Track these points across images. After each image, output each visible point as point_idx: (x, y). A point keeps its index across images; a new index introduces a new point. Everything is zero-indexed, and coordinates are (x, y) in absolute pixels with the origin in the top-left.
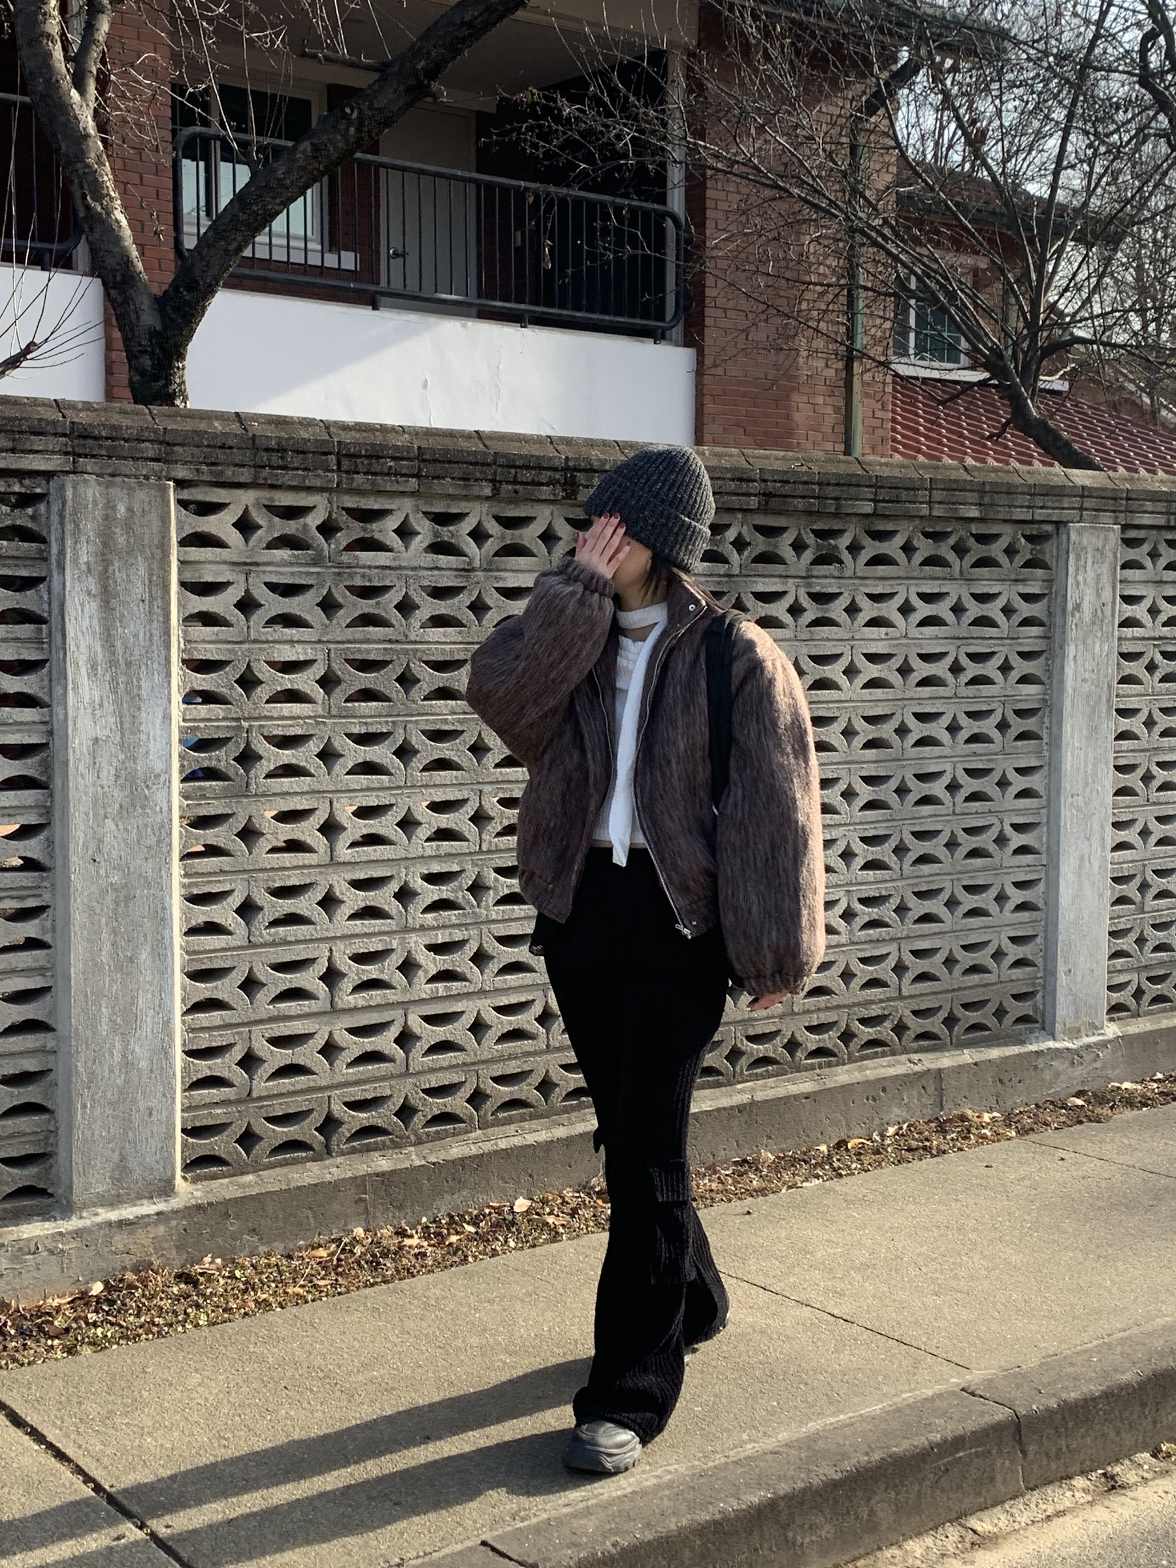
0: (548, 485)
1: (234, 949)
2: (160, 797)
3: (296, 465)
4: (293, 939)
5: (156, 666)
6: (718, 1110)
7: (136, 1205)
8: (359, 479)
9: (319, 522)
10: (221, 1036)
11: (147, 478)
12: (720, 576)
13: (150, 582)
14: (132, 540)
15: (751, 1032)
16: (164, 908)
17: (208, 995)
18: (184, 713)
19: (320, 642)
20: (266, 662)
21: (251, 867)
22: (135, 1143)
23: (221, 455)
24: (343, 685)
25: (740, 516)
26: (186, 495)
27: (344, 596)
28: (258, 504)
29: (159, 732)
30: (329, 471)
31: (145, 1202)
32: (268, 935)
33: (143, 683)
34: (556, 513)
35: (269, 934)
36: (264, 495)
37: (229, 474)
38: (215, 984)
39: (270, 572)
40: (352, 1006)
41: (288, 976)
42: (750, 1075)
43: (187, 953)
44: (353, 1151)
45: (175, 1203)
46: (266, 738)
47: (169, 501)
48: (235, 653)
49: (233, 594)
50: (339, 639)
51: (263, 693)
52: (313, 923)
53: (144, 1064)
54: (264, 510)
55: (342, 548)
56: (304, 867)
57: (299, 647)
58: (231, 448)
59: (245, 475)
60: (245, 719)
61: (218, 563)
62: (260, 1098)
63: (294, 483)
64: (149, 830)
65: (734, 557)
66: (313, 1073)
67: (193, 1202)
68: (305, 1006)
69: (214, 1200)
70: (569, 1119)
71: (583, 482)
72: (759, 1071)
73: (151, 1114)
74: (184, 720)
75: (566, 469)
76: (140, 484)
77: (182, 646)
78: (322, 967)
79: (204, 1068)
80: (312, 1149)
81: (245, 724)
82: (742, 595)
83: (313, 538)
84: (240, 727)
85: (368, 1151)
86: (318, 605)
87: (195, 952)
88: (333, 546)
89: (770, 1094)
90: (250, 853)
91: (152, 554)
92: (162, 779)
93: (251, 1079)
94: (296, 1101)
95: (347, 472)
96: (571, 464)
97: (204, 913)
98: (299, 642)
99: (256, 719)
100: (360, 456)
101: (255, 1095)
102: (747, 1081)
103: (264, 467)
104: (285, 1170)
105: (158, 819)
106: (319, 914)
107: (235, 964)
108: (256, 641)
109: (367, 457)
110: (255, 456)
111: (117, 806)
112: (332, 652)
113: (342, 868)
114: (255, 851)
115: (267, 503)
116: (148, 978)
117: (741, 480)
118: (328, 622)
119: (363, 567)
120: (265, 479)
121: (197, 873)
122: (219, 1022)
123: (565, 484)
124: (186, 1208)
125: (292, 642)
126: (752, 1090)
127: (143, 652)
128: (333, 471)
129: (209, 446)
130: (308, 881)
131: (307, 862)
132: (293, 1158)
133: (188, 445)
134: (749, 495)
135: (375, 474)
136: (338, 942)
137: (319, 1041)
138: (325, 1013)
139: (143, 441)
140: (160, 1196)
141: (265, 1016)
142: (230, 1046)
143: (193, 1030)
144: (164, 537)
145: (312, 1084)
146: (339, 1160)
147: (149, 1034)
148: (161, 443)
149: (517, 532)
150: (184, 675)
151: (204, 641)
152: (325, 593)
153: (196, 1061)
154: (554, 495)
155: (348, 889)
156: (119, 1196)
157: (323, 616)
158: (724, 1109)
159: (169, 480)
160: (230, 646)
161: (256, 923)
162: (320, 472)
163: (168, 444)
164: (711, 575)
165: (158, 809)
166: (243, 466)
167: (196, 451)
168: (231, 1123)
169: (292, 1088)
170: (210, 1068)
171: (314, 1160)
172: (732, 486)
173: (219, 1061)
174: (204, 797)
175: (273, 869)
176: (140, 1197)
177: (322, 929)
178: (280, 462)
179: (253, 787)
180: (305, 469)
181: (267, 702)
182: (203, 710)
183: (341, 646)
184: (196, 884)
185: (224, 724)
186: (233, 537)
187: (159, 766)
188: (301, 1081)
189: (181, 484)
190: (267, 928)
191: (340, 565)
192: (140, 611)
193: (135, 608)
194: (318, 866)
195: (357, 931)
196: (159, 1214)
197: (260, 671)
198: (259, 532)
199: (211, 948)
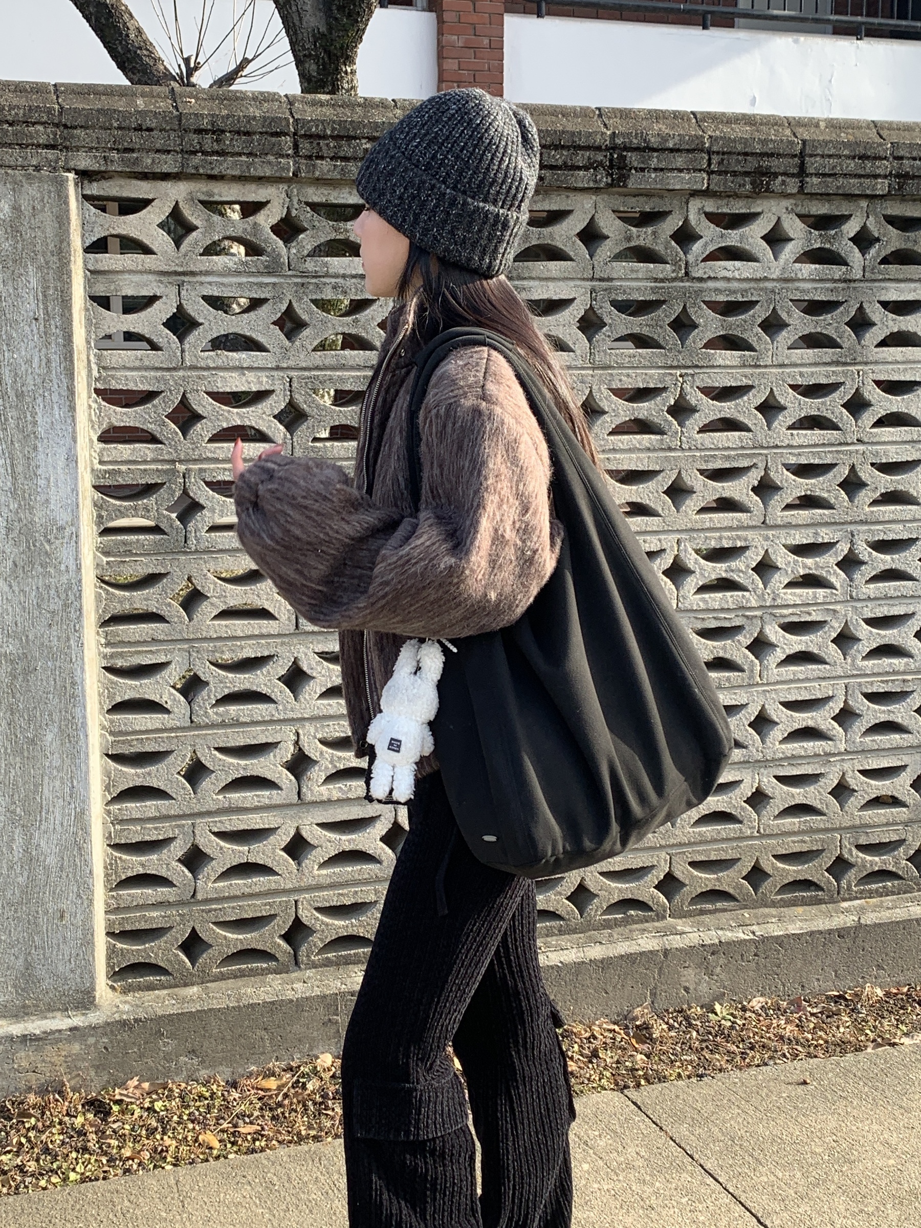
0: (586, 168)
1: (172, 730)
2: (65, 554)
3: (237, 150)
4: (248, 720)
5: (55, 398)
6: (812, 933)
7: (46, 1018)
8: (324, 167)
9: (274, 220)
10: (156, 829)
11: (37, 168)
12: (835, 281)
13: (45, 296)
14: (20, 246)
15: (863, 841)
16: (73, 684)
17: (138, 782)
18: (101, 454)
19: (278, 368)
20: (208, 393)
21: (192, 636)
22: (43, 948)
23: (135, 139)
24: (310, 421)
25: (864, 204)
26: (94, 189)
27: (311, 313)
28: (191, 199)
29: (62, 477)
30: (282, 156)
31: (58, 1014)
32: (214, 714)
33: (39, 418)
34: (601, 205)
35: (217, 714)
36: (201, 189)
37: (147, 162)
38: (147, 770)
39: (210, 283)
40: (325, 798)
41: (243, 762)
42: (862, 892)
43: (112, 733)
44: (327, 963)
45: (94, 1018)
46: (208, 484)
47: (67, 197)
48: (166, 382)
49: (163, 310)
50: (304, 365)
51: (202, 430)
52: (273, 701)
53: (51, 861)
54: (200, 206)
55: (306, 252)
56: (262, 636)
57: (250, 375)
58: (149, 130)
59: (168, 164)
60: (181, 461)
61: (141, 272)
62: (207, 901)
63: (237, 172)
64: (52, 592)
65: (855, 255)
66: (275, 873)
67: (117, 1017)
68: (264, 796)
69: (142, 1015)
70: (610, 935)
71: (635, 164)
72: (874, 886)
73: (62, 917)
74: (101, 462)
75: (613, 148)
76: (28, 177)
77: (95, 373)
78: (287, 752)
79: (136, 864)
80: (276, 960)
81: (181, 468)
82: (865, 305)
83: (266, 241)
84: (174, 472)
85: (347, 964)
86: (274, 323)
87: (121, 733)
88: (294, 251)
89: (885, 916)
90: (191, 619)
91: (47, 263)
92: (67, 532)
93: (195, 878)
94: (255, 905)
95: (309, 157)
96: (619, 141)
97: (131, 688)
98: (250, 368)
99: (195, 461)
100: (324, 137)
101: (199, 896)
102: (856, 898)
103: (194, 153)
104: (240, 982)
105: (64, 579)
106: (280, 691)
107: (173, 747)
108: (193, 368)
109: (333, 137)
110: (182, 138)
111: (10, 563)
112: (295, 380)
113: (310, 638)
114: (197, 617)
115: (206, 198)
116: (57, 763)
117: (863, 157)
118: (287, 343)
119: (336, 276)
120: (197, 168)
121: (123, 642)
122: (152, 813)
123: (611, 166)
124: (108, 1024)
125: (241, 369)
126: (862, 910)
127: (38, 381)
128: (288, 156)
129: (120, 128)
130: (266, 654)
131: (264, 631)
132: (251, 970)
133: (93, 127)
134: (876, 176)
135: (345, 159)
136: (307, 724)
137: (284, 837)
138: (289, 805)
139: (34, 124)
140: (77, 1008)
141: (213, 807)
142: (167, 842)
143: (121, 822)
144: (61, 242)
145: (273, 886)
146: (309, 973)
147: (58, 828)
148: (57, 125)
149: (546, 231)
150: (100, 409)
151: (125, 368)
152: (284, 307)
153: (124, 857)
154: (595, 181)
155: (318, 663)
156: (24, 1006)
157: (282, 337)
158: (820, 932)
159: (69, 170)
160: (159, 374)
161: (199, 699)
162: (271, 158)
163: (66, 126)
164: (821, 280)
165: (63, 568)
166: (169, 152)
167: (103, 134)
168: (171, 928)
169: (247, 890)
170: (143, 865)
171: (277, 972)
172: (851, 166)
173: (154, 857)
174: (129, 553)
175: (219, 638)
176: (51, 1010)
177: (286, 709)
178: (216, 147)
179: (192, 542)
180: (250, 154)
181: (211, 440)
182: (124, 451)
183: (307, 373)
184: (121, 655)
185: (153, 467)
186: (160, 240)
187: (63, 517)
188: (259, 882)
189: (85, 175)
190: (213, 706)
191: (304, 274)
192: (32, 332)
193: (27, 328)
194: (279, 635)
195: (331, 712)
196: (73, 1029)
197: (200, 404)
198: (194, 234)
199: (143, 728)
